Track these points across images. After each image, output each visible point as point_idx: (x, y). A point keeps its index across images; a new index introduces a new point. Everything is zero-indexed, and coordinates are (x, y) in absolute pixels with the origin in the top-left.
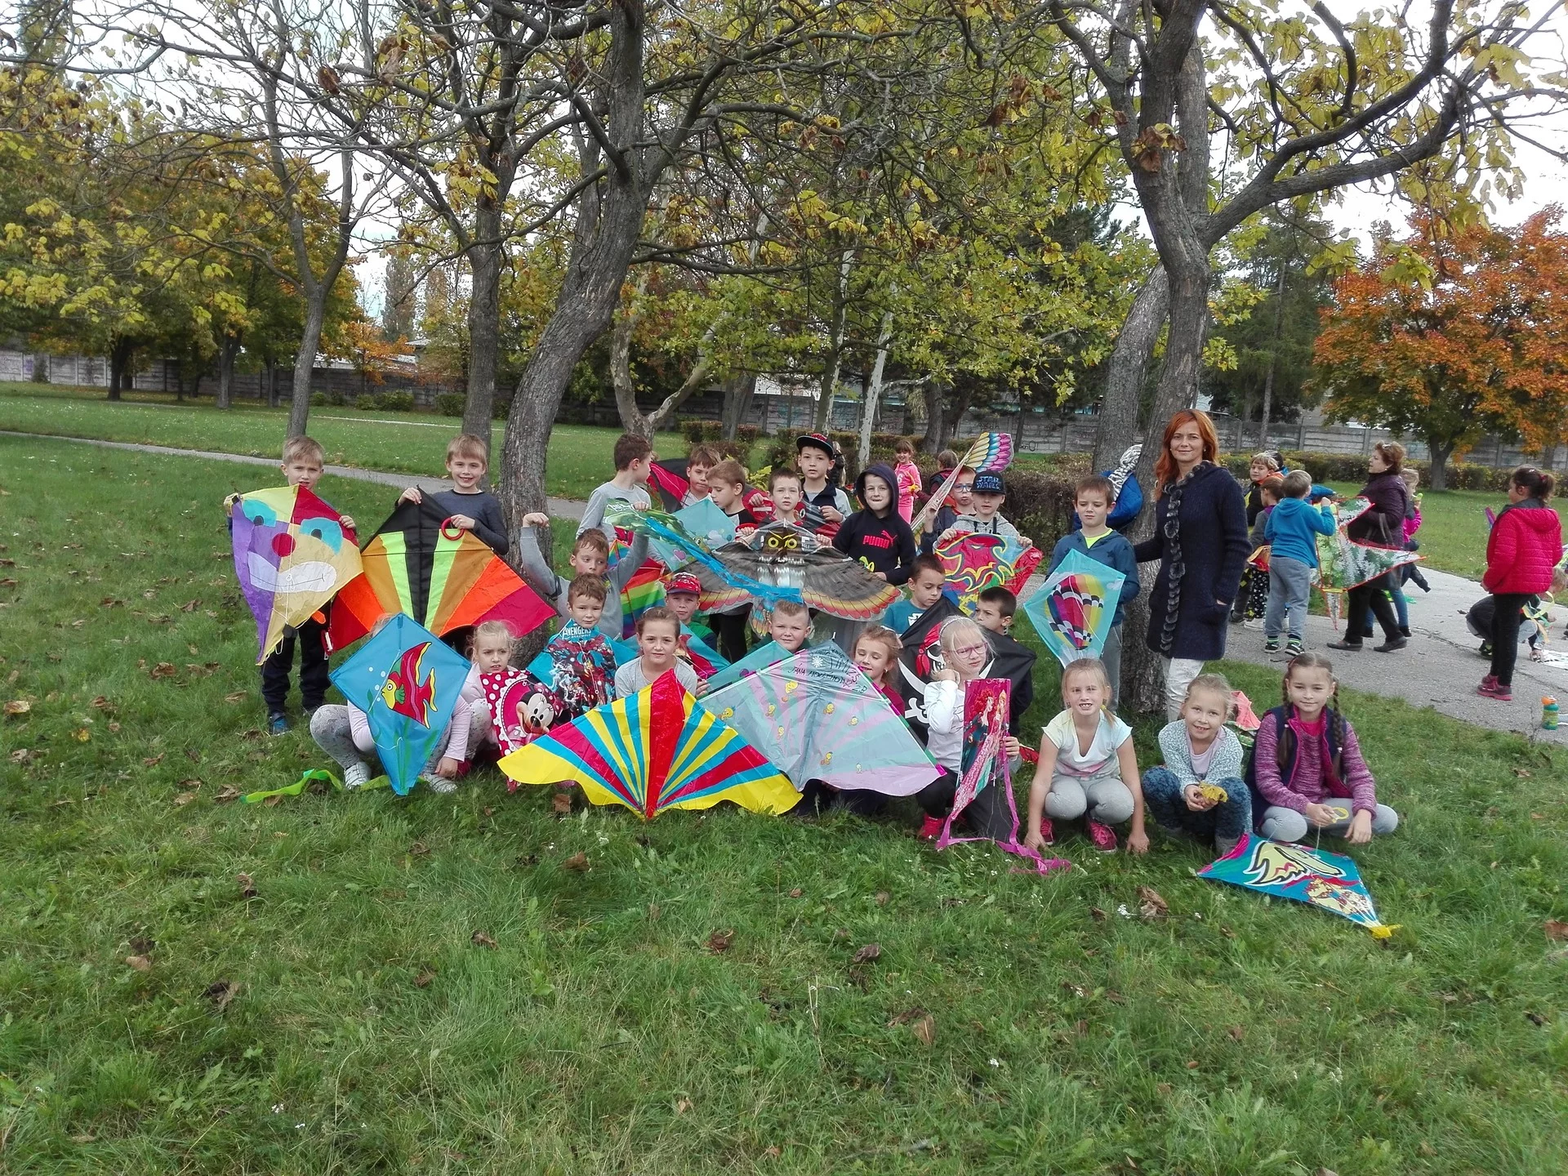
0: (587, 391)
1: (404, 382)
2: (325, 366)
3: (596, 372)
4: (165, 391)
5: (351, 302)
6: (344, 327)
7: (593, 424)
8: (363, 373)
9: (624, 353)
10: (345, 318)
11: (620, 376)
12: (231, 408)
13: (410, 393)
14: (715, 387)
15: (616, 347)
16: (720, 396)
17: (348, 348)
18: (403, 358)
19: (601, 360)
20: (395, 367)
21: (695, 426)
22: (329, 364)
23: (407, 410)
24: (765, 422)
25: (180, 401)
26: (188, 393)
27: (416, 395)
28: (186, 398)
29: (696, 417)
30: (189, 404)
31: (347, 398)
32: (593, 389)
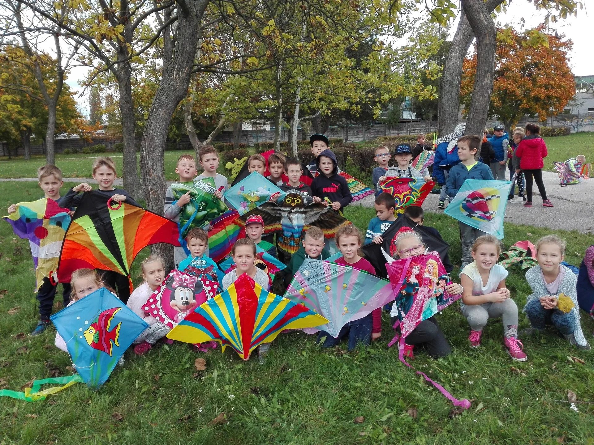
0: (175, 137)
1: (101, 140)
2: (67, 138)
3: (178, 128)
4: (4, 155)
5: (74, 110)
6: (73, 121)
7: (179, 149)
8: (84, 139)
9: (190, 117)
10: (73, 117)
11: (189, 128)
12: (31, 159)
13: (104, 145)
14: (226, 130)
15: (186, 115)
16: (230, 133)
17: (76, 129)
18: (99, 132)
19: (180, 123)
20: (96, 135)
21: (221, 146)
22: (69, 137)
23: (103, 152)
24: (248, 142)
25: (10, 159)
26: (13, 155)
27: (106, 146)
28: (13, 157)
29: (220, 142)
30: (14, 159)
31: (79, 150)
32: (177, 136)
